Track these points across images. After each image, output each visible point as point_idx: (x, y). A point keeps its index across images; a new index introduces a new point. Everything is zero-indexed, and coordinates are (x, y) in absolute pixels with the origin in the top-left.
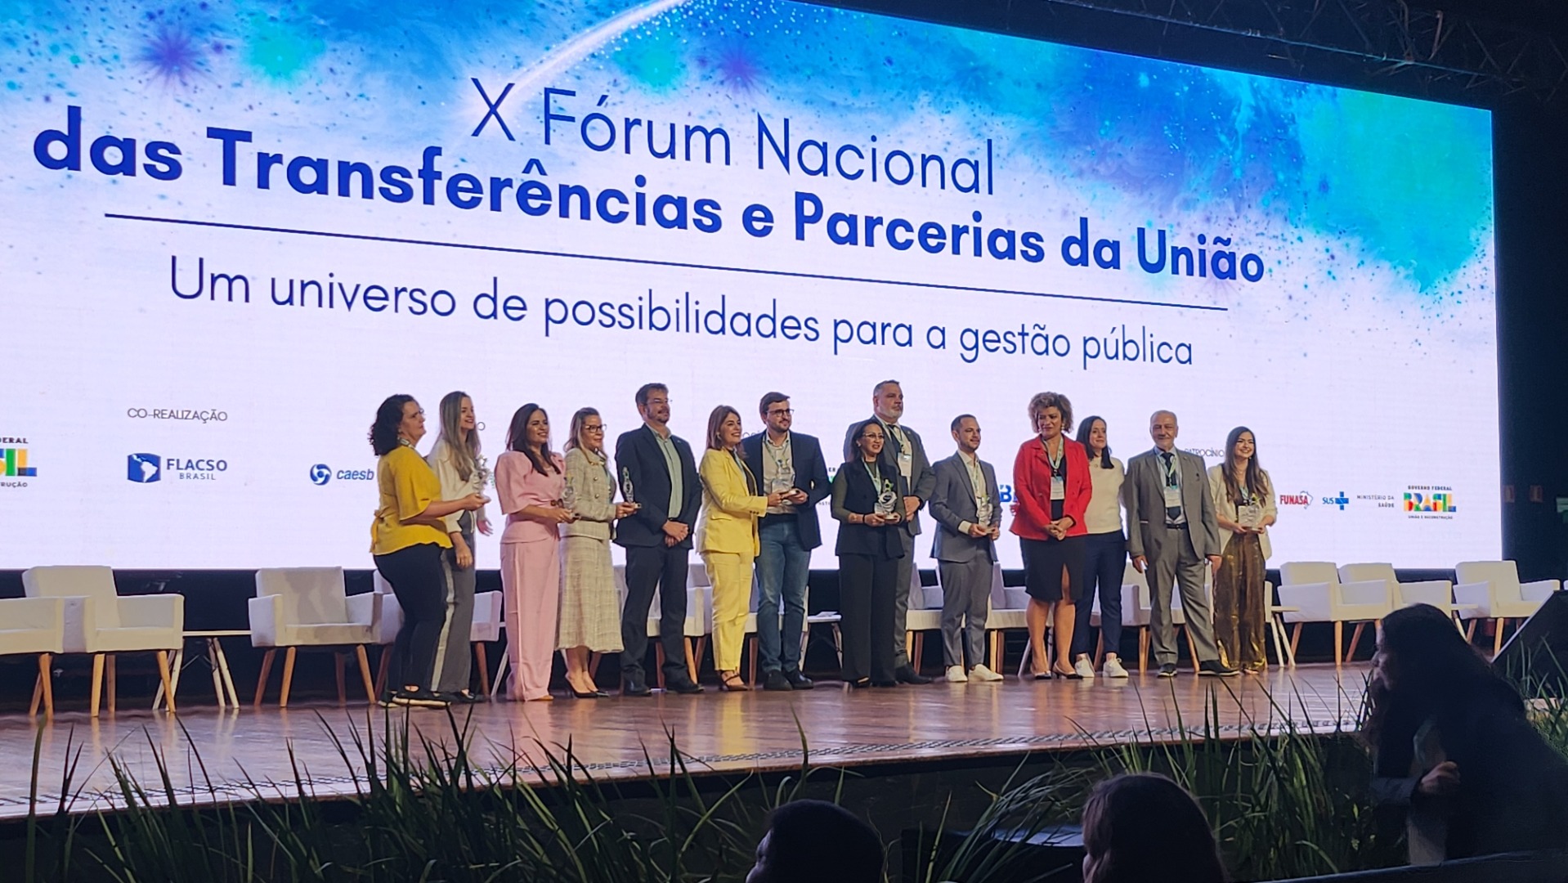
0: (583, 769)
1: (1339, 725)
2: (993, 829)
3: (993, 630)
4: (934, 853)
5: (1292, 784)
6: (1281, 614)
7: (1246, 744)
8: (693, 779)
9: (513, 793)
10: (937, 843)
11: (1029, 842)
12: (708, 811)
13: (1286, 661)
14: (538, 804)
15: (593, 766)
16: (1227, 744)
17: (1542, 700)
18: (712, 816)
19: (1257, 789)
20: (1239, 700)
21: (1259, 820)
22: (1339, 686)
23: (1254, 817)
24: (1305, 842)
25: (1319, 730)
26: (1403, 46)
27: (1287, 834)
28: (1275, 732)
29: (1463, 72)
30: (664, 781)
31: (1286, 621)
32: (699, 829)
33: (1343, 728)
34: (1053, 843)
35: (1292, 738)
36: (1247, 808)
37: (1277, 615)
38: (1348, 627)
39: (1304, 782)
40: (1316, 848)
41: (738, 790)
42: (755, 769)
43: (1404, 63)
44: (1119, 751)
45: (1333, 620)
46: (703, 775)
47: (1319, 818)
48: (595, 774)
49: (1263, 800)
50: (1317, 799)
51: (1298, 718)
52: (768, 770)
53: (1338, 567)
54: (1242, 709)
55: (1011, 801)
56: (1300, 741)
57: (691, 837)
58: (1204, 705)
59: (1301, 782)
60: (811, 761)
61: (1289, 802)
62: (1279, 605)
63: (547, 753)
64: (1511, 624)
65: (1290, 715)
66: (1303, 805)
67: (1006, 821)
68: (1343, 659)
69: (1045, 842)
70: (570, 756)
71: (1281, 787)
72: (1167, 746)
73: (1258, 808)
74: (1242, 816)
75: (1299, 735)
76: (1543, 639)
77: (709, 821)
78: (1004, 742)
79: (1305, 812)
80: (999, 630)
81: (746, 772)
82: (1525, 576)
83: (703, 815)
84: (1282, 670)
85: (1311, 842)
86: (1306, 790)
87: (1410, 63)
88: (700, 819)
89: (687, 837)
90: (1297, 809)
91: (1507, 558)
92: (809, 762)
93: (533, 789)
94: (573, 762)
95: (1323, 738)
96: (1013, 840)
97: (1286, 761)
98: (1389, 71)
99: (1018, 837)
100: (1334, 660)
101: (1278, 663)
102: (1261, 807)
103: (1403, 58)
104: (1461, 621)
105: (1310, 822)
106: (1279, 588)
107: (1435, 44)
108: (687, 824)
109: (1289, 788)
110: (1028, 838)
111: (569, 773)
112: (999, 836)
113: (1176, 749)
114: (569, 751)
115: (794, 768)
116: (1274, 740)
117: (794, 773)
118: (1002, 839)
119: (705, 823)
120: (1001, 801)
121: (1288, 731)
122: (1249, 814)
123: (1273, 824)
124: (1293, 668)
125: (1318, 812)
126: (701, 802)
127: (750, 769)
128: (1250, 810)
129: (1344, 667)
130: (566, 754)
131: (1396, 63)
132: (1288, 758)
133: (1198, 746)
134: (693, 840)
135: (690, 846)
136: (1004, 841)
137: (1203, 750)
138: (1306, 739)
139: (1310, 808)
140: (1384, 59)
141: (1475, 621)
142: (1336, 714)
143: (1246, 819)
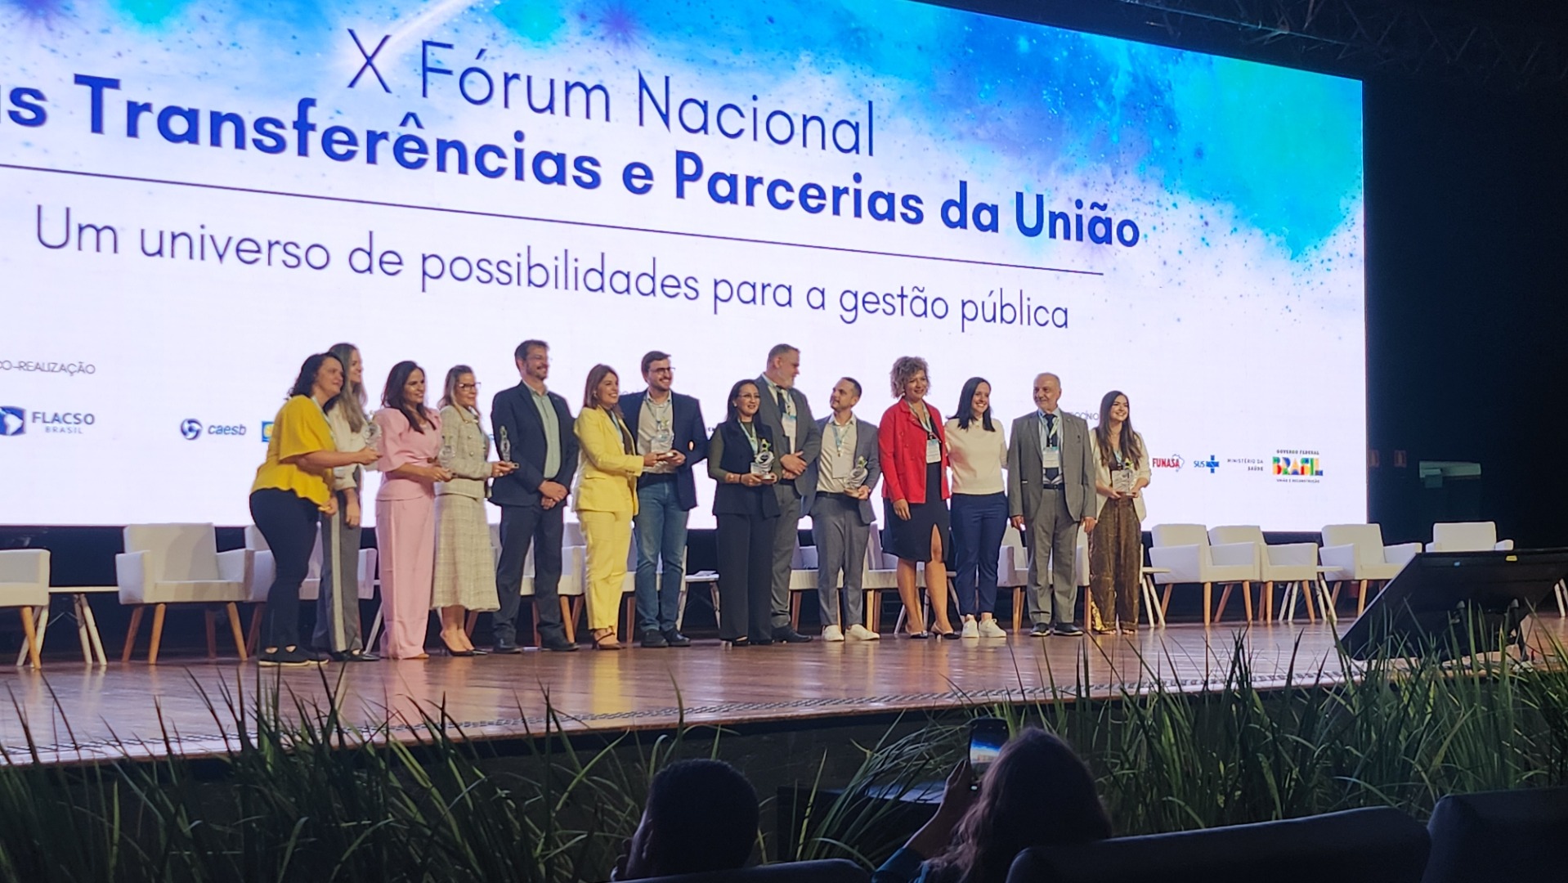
0: (457, 726)
1: (1206, 683)
2: (867, 787)
3: (871, 590)
4: (809, 810)
5: (1160, 741)
6: (1152, 575)
7: (1117, 703)
8: (569, 737)
9: (386, 751)
10: (811, 800)
11: (902, 799)
12: (583, 768)
13: (1156, 621)
14: (411, 763)
15: (467, 725)
16: (1097, 704)
17: (1403, 660)
18: (588, 774)
19: (1125, 748)
20: (1110, 659)
21: (1129, 778)
22: (1207, 646)
23: (1124, 774)
24: (1170, 798)
25: (1187, 688)
26: (1277, 14)
27: (1155, 790)
28: (1144, 691)
29: (1335, 42)
30: (539, 741)
31: (1157, 582)
32: (573, 788)
33: (1211, 687)
34: (926, 800)
35: (1161, 697)
36: (1116, 764)
37: (1148, 577)
38: (1217, 588)
39: (1173, 740)
40: (1182, 804)
41: (613, 747)
42: (631, 727)
43: (1279, 32)
44: (991, 710)
45: (1202, 581)
46: (579, 733)
47: (1186, 775)
48: (470, 732)
49: (1131, 758)
50: (1185, 756)
51: (1167, 676)
52: (644, 729)
53: (1208, 529)
54: (1113, 668)
55: (887, 757)
56: (1169, 700)
57: (566, 795)
58: (1075, 665)
59: (1169, 740)
60: (687, 719)
61: (1156, 759)
62: (1150, 566)
63: (421, 711)
64: (1374, 585)
65: (1159, 674)
66: (1171, 762)
67: (879, 779)
68: (1212, 620)
69: (918, 799)
70: (444, 715)
71: (1150, 744)
72: (1041, 705)
73: (1127, 766)
74: (1111, 773)
75: (1169, 694)
76: (1405, 600)
77: (585, 780)
78: (879, 700)
79: (1172, 769)
80: (876, 590)
81: (623, 730)
82: (1389, 539)
83: (578, 773)
84: (1152, 630)
85: (1178, 798)
86: (1174, 748)
87: (1286, 33)
88: (574, 777)
89: (562, 794)
90: (1165, 766)
91: (1371, 520)
92: (685, 721)
93: (407, 748)
94: (447, 720)
95: (1190, 696)
96: (887, 797)
97: (1154, 720)
98: (1263, 41)
99: (892, 793)
100: (1203, 621)
101: (1148, 622)
102: (1129, 763)
103: (1276, 27)
104: (1327, 583)
105: (1177, 780)
106: (1150, 550)
107: (1309, 15)
108: (562, 782)
109: (1158, 746)
110: (901, 795)
111: (442, 732)
112: (873, 793)
113: (1048, 707)
114: (442, 709)
115: (671, 727)
116: (1144, 699)
117: (670, 732)
118: (875, 796)
119: (580, 782)
120: (875, 758)
121: (1157, 689)
122: (1117, 771)
123: (1141, 781)
124: (1163, 628)
125: (1185, 768)
126: (575, 758)
127: (626, 727)
128: (1119, 766)
129: (1213, 627)
130: (440, 712)
131: (1270, 32)
132: (1157, 717)
133: (1069, 705)
134: (568, 798)
135: (566, 804)
136: (877, 798)
137: (1075, 709)
138: (1175, 697)
139: (1178, 765)
140: (1260, 27)
141: (1340, 583)
142: (1204, 673)
143: (1114, 777)
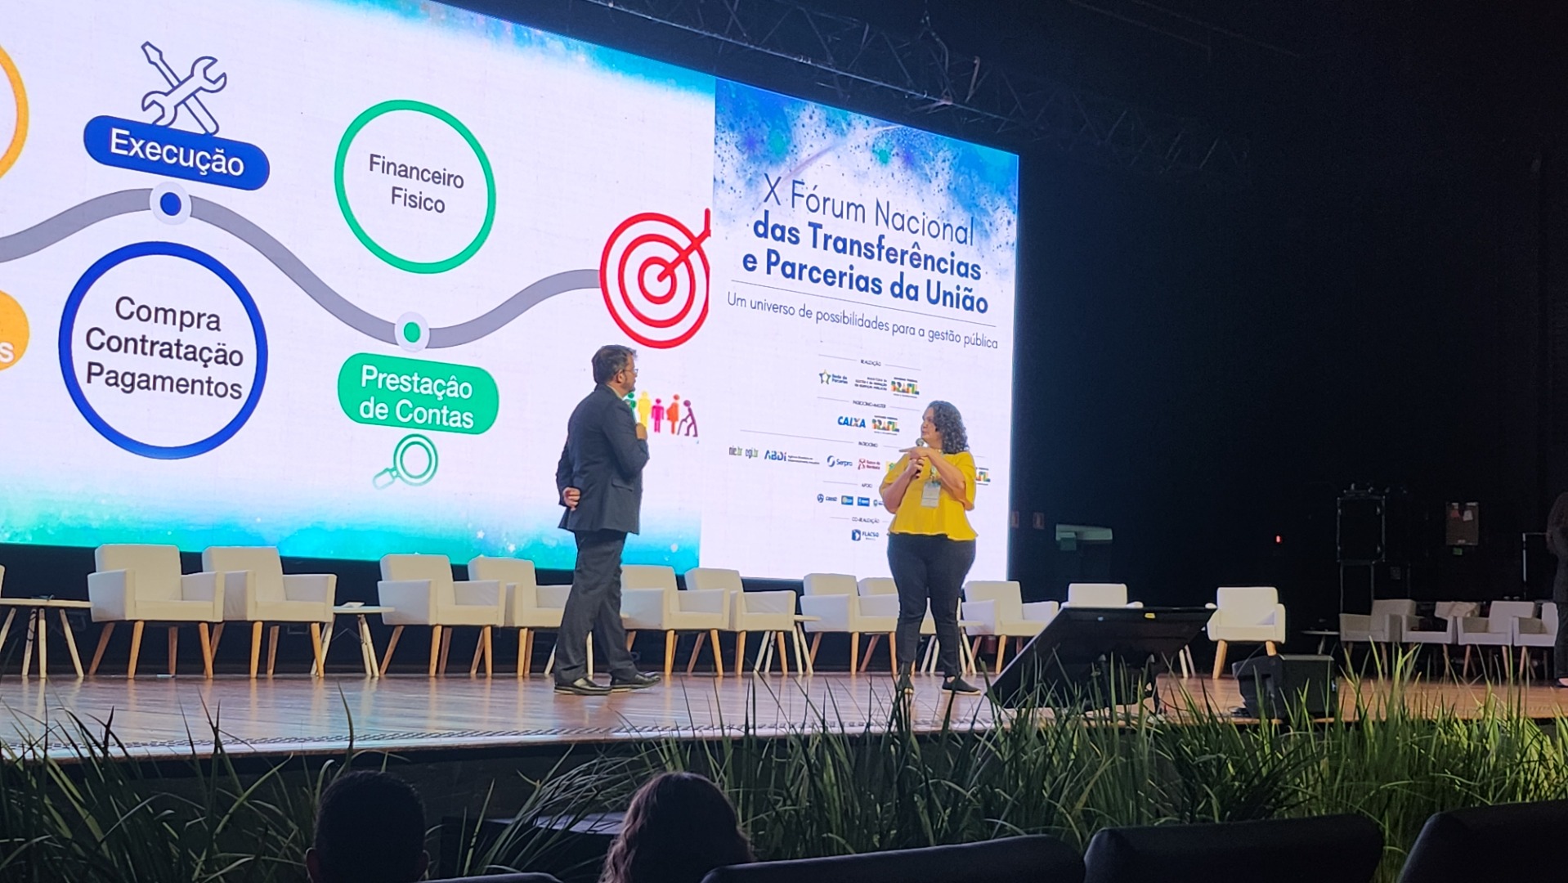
0: (121, 745)
1: (868, 725)
2: (536, 817)
4: (474, 840)
5: (822, 780)
7: (782, 741)
8: (231, 759)
10: (477, 830)
11: (572, 829)
12: (245, 791)
13: (804, 669)
15: (129, 746)
16: (761, 742)
18: (248, 798)
19: (788, 784)
20: (777, 697)
21: (790, 815)
23: (786, 811)
24: (830, 835)
25: (848, 730)
26: (942, 86)
27: (814, 828)
28: (808, 731)
29: (996, 116)
30: (205, 761)
32: (235, 811)
33: (872, 729)
34: (596, 831)
35: (826, 738)
36: (779, 801)
37: (799, 625)
38: (864, 638)
39: (833, 779)
40: (843, 841)
41: (278, 770)
42: (295, 752)
43: (943, 102)
44: (659, 744)
45: (850, 631)
46: (240, 756)
47: (845, 814)
48: (132, 751)
49: (794, 796)
50: (844, 797)
51: (831, 718)
52: (313, 753)
53: (858, 580)
54: (778, 703)
55: (558, 787)
56: (832, 739)
57: (227, 817)
58: (745, 701)
59: (830, 778)
60: (356, 744)
61: (818, 795)
63: (81, 726)
65: (824, 714)
66: (831, 800)
69: (589, 830)
70: (108, 732)
71: (812, 781)
72: (708, 742)
73: (789, 802)
74: (774, 809)
75: (832, 735)
76: (1054, 650)
77: (246, 803)
79: (832, 808)
81: (285, 755)
82: (1028, 597)
83: (239, 796)
84: (800, 677)
85: (837, 834)
86: (835, 788)
87: (949, 103)
88: (236, 801)
89: (223, 817)
90: (826, 805)
91: (1012, 577)
92: (354, 747)
93: (59, 765)
94: (111, 739)
95: (852, 738)
96: (555, 827)
97: (817, 758)
98: (927, 110)
99: (561, 823)
100: (849, 670)
101: (796, 670)
102: (792, 800)
103: (942, 98)
105: (836, 818)
106: (801, 598)
107: (972, 87)
108: (223, 804)
109: (819, 784)
110: (572, 825)
111: (105, 751)
112: (542, 823)
113: (716, 745)
114: (108, 727)
116: (807, 738)
117: (339, 757)
118: (544, 826)
119: (242, 805)
120: (544, 790)
121: (821, 730)
122: (779, 807)
123: (802, 819)
125: (844, 807)
126: (237, 781)
127: (290, 752)
128: (781, 804)
130: (104, 729)
131: (935, 102)
132: (820, 757)
133: (737, 743)
134: (229, 821)
135: (225, 827)
136: (547, 828)
137: (742, 744)
138: (837, 737)
139: (837, 804)
141: (980, 638)
142: (867, 717)
143: (777, 813)
